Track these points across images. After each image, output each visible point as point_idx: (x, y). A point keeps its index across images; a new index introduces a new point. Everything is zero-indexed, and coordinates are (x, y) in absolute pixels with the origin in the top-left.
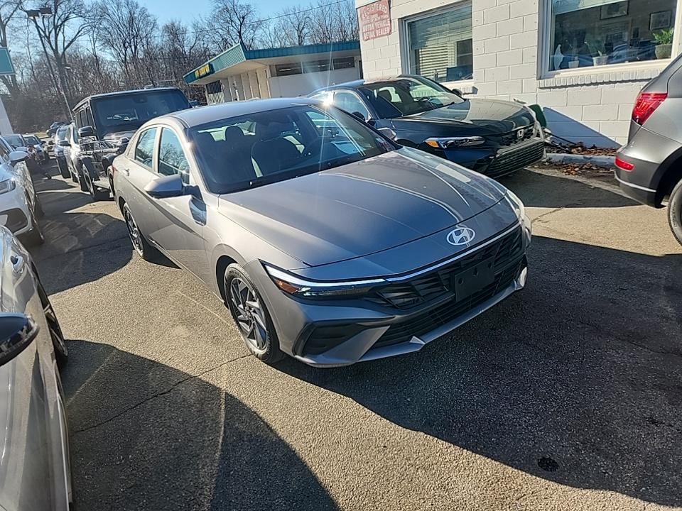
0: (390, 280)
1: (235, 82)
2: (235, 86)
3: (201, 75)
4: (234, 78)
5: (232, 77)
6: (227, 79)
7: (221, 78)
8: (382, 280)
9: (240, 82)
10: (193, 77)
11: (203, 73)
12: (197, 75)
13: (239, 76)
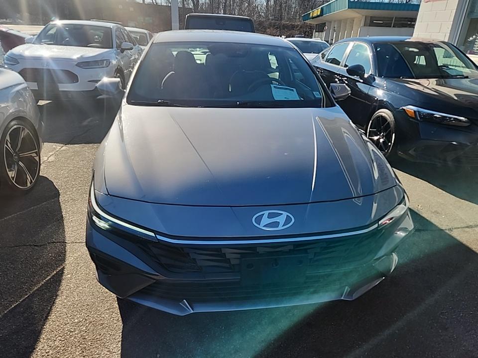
0: (159, 237)
1: (336, 26)
2: (336, 29)
3: (314, 16)
4: (336, 22)
5: (335, 21)
6: (331, 22)
7: (327, 21)
8: (152, 234)
9: (339, 27)
10: (307, 17)
11: (315, 15)
12: (311, 16)
13: (340, 21)
